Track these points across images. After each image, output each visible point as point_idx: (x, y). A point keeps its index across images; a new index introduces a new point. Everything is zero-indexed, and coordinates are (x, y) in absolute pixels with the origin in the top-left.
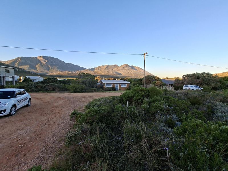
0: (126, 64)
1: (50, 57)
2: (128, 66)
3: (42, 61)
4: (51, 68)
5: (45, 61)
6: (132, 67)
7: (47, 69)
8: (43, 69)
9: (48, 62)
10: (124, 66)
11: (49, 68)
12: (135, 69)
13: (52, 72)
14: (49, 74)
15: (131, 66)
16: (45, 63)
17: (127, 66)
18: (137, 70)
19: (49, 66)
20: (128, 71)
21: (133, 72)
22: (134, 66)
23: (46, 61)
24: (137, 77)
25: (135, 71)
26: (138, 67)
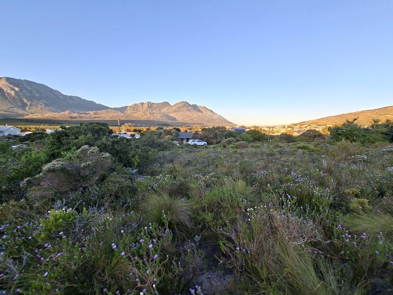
0: (184, 102)
1: (25, 80)
3: (5, 89)
4: (29, 104)
5: (14, 90)
6: (195, 107)
7: (18, 107)
8: (10, 106)
9: (21, 91)
10: (180, 105)
11: (24, 106)
12: (199, 111)
13: (32, 113)
14: (26, 117)
15: (192, 106)
16: (13, 93)
17: (186, 104)
18: (202, 112)
19: (25, 101)
20: (188, 113)
21: (195, 115)
22: (198, 105)
23: (17, 89)
24: (203, 124)
25: (199, 113)
26: (205, 107)
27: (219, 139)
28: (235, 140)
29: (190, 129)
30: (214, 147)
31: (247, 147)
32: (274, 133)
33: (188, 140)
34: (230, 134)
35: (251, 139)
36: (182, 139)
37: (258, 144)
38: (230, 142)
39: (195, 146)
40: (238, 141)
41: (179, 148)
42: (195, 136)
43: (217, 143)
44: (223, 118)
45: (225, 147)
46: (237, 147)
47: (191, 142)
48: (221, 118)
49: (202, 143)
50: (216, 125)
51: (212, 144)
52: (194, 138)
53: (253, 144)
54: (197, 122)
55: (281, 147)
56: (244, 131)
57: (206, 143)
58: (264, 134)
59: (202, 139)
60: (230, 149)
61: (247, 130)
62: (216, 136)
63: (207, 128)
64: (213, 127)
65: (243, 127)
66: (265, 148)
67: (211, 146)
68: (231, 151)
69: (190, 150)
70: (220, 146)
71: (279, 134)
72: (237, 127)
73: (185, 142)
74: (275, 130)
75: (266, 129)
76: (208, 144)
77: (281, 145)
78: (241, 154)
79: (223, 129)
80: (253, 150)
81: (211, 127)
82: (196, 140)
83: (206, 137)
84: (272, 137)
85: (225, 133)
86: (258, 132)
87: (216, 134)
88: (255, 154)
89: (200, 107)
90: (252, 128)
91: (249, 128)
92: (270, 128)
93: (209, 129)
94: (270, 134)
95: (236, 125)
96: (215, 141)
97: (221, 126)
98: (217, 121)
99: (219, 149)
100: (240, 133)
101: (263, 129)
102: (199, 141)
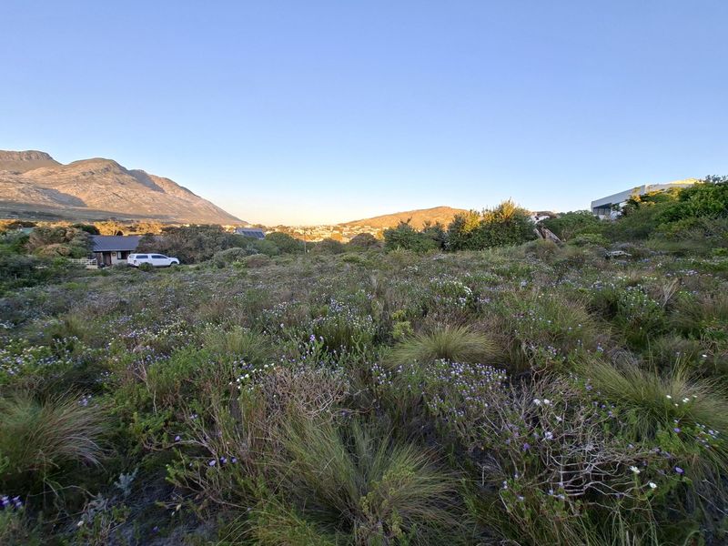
0: (104, 160)
2: (117, 170)
6: (140, 177)
10: (93, 167)
12: (155, 187)
15: (132, 173)
17: (111, 167)
18: (163, 191)
20: (121, 190)
21: (144, 195)
22: (149, 172)
24: (167, 217)
25: (153, 192)
26: (169, 181)
27: (209, 251)
28: (243, 251)
29: (132, 229)
30: (198, 269)
31: (266, 264)
32: (314, 238)
33: (124, 255)
34: (232, 241)
35: (276, 249)
36: (107, 254)
37: (289, 257)
38: (232, 257)
39: (147, 268)
40: (249, 253)
41: (97, 274)
42: (147, 244)
43: (204, 259)
44: (215, 207)
45: (221, 266)
46: (247, 266)
47: (132, 259)
48: (210, 207)
49: (167, 261)
50: (199, 222)
51: (192, 261)
52: (142, 250)
53: (278, 258)
54: (151, 213)
55: (322, 261)
56: (261, 234)
57: (176, 260)
58: (297, 240)
59: (164, 252)
60: (233, 270)
61: (268, 232)
62: (200, 244)
63: (179, 226)
64: (193, 226)
65: (260, 227)
66: (299, 264)
67: (191, 266)
68: (234, 272)
69: (130, 277)
70: (212, 266)
71: (322, 240)
72: (249, 227)
73: (115, 260)
74: (315, 234)
75: (301, 232)
76: (182, 262)
77: (324, 258)
78: (255, 278)
79: (216, 231)
80: (279, 268)
81: (188, 226)
82: (150, 255)
83: (176, 247)
84: (310, 246)
85: (221, 239)
86: (287, 236)
87: (200, 240)
88: (281, 276)
89: (157, 177)
90: (277, 230)
91: (271, 229)
92: (306, 229)
93: (183, 230)
94: (307, 241)
95: (246, 223)
96: (199, 255)
97: (211, 223)
98: (202, 213)
99: (209, 272)
100: (253, 239)
101: (295, 231)
102: (159, 257)
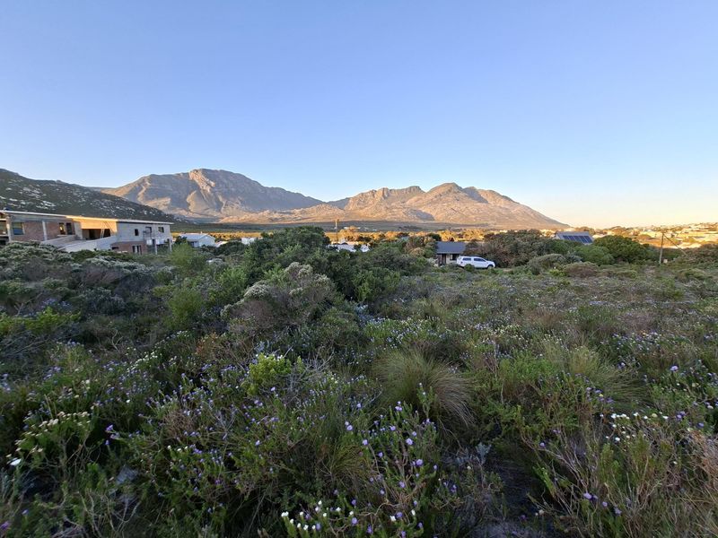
0: (448, 184)
1: (221, 171)
2: (456, 190)
3: (201, 185)
4: (224, 203)
5: (209, 185)
6: (472, 193)
7: (213, 208)
8: (205, 208)
9: (217, 185)
10: (442, 190)
11: (219, 205)
12: (481, 200)
13: (227, 216)
14: (221, 221)
15: (465, 190)
16: (208, 189)
17: (453, 189)
18: (486, 202)
19: (221, 199)
20: (456, 206)
21: (471, 208)
23: (213, 184)
24: (487, 225)
25: (479, 204)
26: (492, 192)
27: (523, 256)
28: (562, 258)
29: (461, 236)
30: (512, 273)
31: (595, 274)
32: (679, 243)
33: (455, 257)
34: (551, 246)
35: (608, 257)
36: (444, 255)
37: (628, 268)
38: (549, 264)
39: (470, 269)
40: (570, 260)
41: (438, 271)
42: (472, 249)
43: (518, 264)
44: (533, 211)
45: (536, 272)
46: (567, 274)
47: (460, 261)
48: (528, 213)
49: (485, 264)
50: (517, 228)
51: (506, 265)
52: (468, 253)
53: (612, 269)
54: (476, 222)
55: (700, 278)
56: (587, 239)
57: (493, 263)
58: (646, 246)
59: (484, 256)
60: (551, 278)
61: (596, 236)
62: (516, 250)
63: (496, 233)
64: (511, 233)
65: (586, 230)
66: (648, 277)
67: (505, 270)
68: (553, 281)
69: (459, 275)
70: (526, 272)
71: (698, 246)
72: (570, 230)
73: (448, 261)
74: (680, 235)
75: (652, 234)
76: (498, 265)
77: (703, 273)
78: (580, 290)
79: (533, 236)
80: (615, 282)
81: (505, 232)
82: (473, 258)
83: (494, 251)
84: (669, 254)
85: (538, 244)
86: (628, 241)
87: (516, 245)
88: (620, 292)
89: (483, 191)
90: (609, 233)
91: (601, 232)
92: (664, 231)
93: (501, 236)
94: (664, 247)
95: (567, 226)
96: (513, 260)
97: (528, 228)
98: (519, 218)
99: (524, 278)
100: (576, 244)
101: (641, 233)
102: (479, 260)
